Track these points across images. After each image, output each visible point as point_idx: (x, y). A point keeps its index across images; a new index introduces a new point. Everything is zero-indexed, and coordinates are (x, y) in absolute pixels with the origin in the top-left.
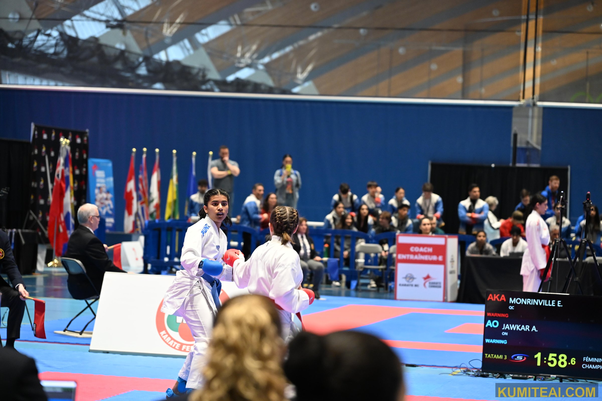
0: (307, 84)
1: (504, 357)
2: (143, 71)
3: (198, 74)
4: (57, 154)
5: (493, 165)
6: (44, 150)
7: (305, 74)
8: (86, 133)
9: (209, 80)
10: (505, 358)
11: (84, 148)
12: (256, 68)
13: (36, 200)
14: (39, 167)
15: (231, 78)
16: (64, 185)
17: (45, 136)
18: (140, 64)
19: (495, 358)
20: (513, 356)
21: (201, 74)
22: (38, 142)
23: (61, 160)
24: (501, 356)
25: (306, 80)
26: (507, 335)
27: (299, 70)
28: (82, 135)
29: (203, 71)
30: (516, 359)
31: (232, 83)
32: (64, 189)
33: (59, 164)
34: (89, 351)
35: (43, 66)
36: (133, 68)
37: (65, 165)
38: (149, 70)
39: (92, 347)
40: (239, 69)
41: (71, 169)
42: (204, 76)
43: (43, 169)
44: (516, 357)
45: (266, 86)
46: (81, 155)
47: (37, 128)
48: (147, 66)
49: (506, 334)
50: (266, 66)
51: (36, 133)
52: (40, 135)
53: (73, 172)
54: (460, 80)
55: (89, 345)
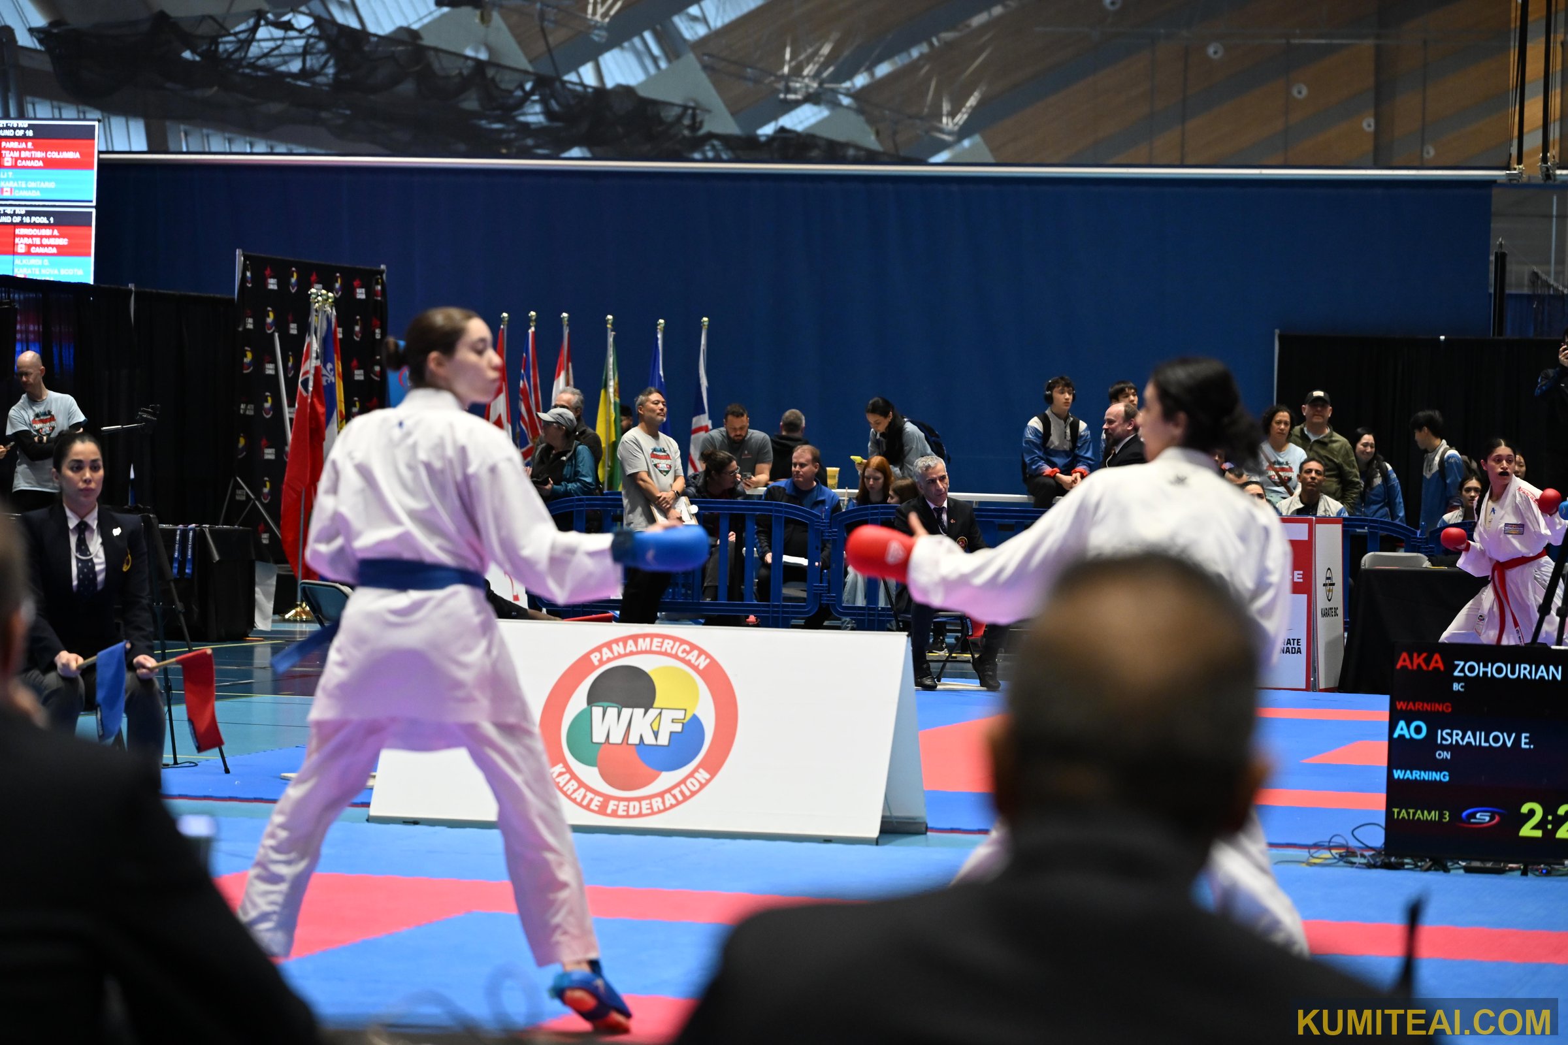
0: (966, 143)
1: (1441, 816)
2: (534, 115)
3: (679, 118)
4: (305, 329)
5: (1442, 338)
6: (270, 319)
7: (961, 118)
8: (381, 273)
9: (711, 136)
10: (1446, 818)
11: (375, 312)
12: (835, 104)
13: (254, 450)
14: (258, 363)
15: (768, 130)
16: (321, 409)
17: (272, 284)
18: (528, 94)
19: (1419, 819)
20: (1464, 814)
21: (687, 122)
22: (255, 298)
23: (314, 344)
24: (1433, 813)
25: (964, 132)
26: (1449, 757)
27: (946, 107)
28: (368, 278)
29: (693, 112)
30: (1472, 820)
31: (771, 139)
32: (323, 418)
33: (308, 356)
34: (368, 820)
35: (275, 108)
36: (509, 108)
37: (325, 356)
38: (548, 113)
39: (374, 811)
40: (789, 106)
41: (339, 367)
42: (695, 126)
43: (269, 369)
44: (1473, 815)
45: (858, 148)
46: (368, 332)
47: (253, 263)
48: (544, 101)
49: (1447, 755)
50: (856, 95)
51: (248, 274)
52: (260, 281)
53: (347, 377)
54: (1368, 124)
55: (367, 805)
